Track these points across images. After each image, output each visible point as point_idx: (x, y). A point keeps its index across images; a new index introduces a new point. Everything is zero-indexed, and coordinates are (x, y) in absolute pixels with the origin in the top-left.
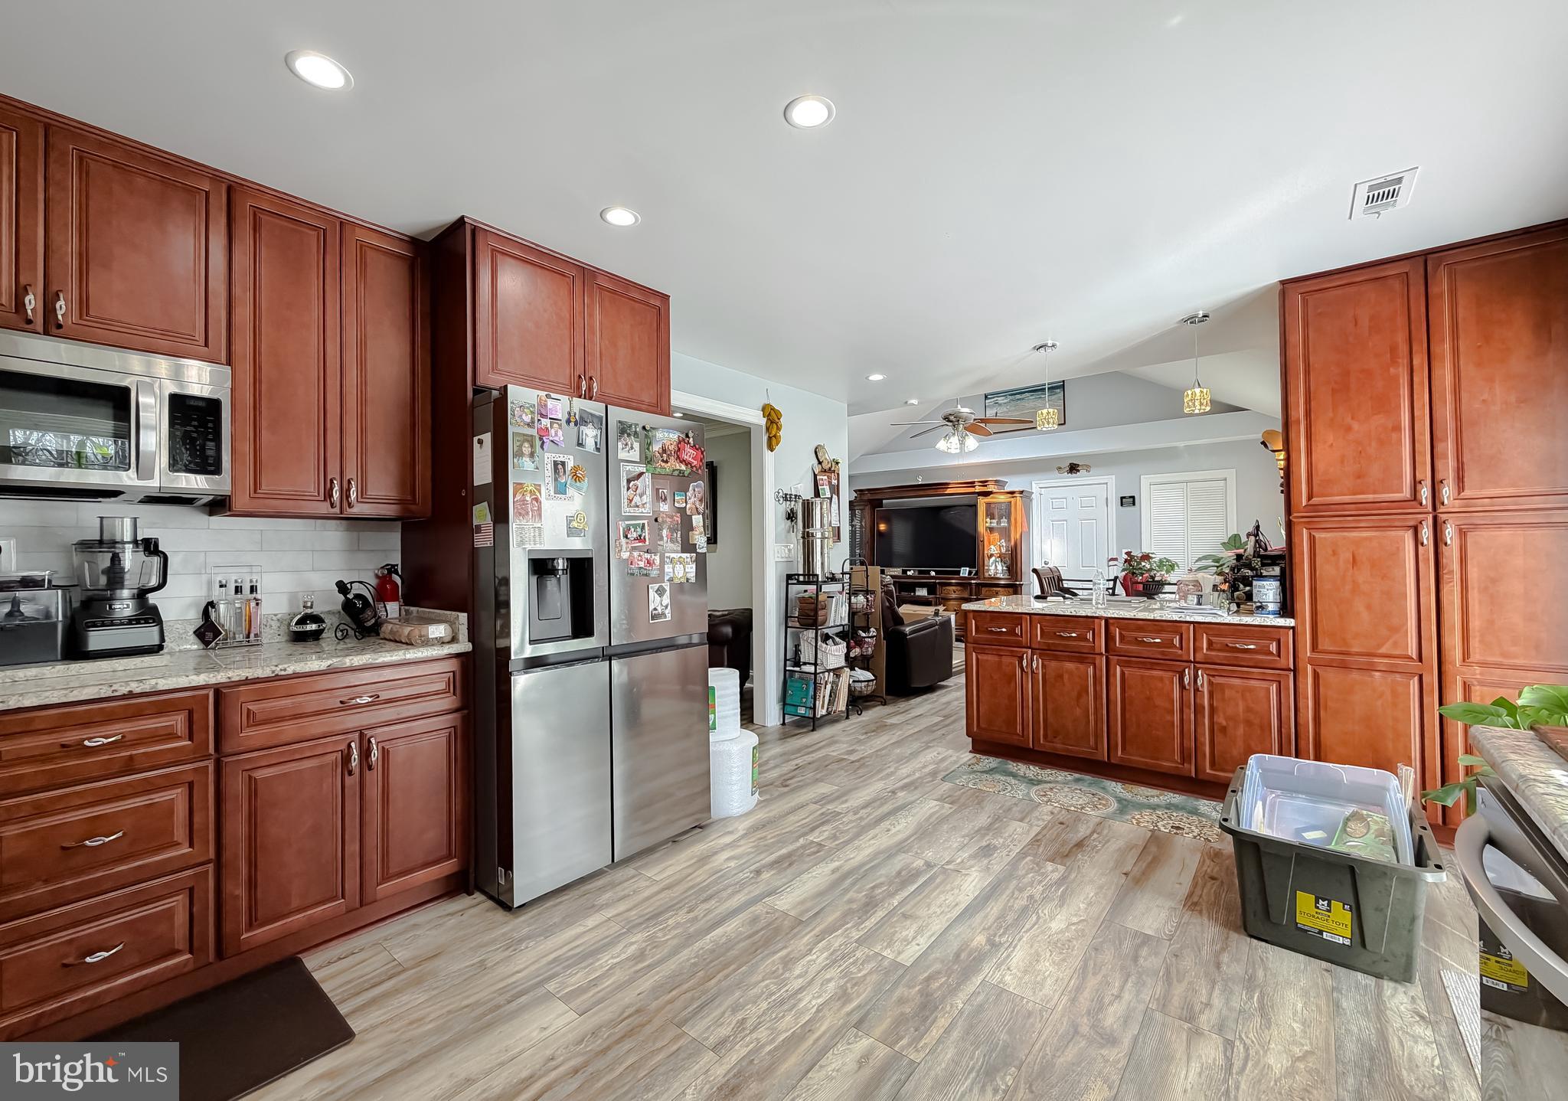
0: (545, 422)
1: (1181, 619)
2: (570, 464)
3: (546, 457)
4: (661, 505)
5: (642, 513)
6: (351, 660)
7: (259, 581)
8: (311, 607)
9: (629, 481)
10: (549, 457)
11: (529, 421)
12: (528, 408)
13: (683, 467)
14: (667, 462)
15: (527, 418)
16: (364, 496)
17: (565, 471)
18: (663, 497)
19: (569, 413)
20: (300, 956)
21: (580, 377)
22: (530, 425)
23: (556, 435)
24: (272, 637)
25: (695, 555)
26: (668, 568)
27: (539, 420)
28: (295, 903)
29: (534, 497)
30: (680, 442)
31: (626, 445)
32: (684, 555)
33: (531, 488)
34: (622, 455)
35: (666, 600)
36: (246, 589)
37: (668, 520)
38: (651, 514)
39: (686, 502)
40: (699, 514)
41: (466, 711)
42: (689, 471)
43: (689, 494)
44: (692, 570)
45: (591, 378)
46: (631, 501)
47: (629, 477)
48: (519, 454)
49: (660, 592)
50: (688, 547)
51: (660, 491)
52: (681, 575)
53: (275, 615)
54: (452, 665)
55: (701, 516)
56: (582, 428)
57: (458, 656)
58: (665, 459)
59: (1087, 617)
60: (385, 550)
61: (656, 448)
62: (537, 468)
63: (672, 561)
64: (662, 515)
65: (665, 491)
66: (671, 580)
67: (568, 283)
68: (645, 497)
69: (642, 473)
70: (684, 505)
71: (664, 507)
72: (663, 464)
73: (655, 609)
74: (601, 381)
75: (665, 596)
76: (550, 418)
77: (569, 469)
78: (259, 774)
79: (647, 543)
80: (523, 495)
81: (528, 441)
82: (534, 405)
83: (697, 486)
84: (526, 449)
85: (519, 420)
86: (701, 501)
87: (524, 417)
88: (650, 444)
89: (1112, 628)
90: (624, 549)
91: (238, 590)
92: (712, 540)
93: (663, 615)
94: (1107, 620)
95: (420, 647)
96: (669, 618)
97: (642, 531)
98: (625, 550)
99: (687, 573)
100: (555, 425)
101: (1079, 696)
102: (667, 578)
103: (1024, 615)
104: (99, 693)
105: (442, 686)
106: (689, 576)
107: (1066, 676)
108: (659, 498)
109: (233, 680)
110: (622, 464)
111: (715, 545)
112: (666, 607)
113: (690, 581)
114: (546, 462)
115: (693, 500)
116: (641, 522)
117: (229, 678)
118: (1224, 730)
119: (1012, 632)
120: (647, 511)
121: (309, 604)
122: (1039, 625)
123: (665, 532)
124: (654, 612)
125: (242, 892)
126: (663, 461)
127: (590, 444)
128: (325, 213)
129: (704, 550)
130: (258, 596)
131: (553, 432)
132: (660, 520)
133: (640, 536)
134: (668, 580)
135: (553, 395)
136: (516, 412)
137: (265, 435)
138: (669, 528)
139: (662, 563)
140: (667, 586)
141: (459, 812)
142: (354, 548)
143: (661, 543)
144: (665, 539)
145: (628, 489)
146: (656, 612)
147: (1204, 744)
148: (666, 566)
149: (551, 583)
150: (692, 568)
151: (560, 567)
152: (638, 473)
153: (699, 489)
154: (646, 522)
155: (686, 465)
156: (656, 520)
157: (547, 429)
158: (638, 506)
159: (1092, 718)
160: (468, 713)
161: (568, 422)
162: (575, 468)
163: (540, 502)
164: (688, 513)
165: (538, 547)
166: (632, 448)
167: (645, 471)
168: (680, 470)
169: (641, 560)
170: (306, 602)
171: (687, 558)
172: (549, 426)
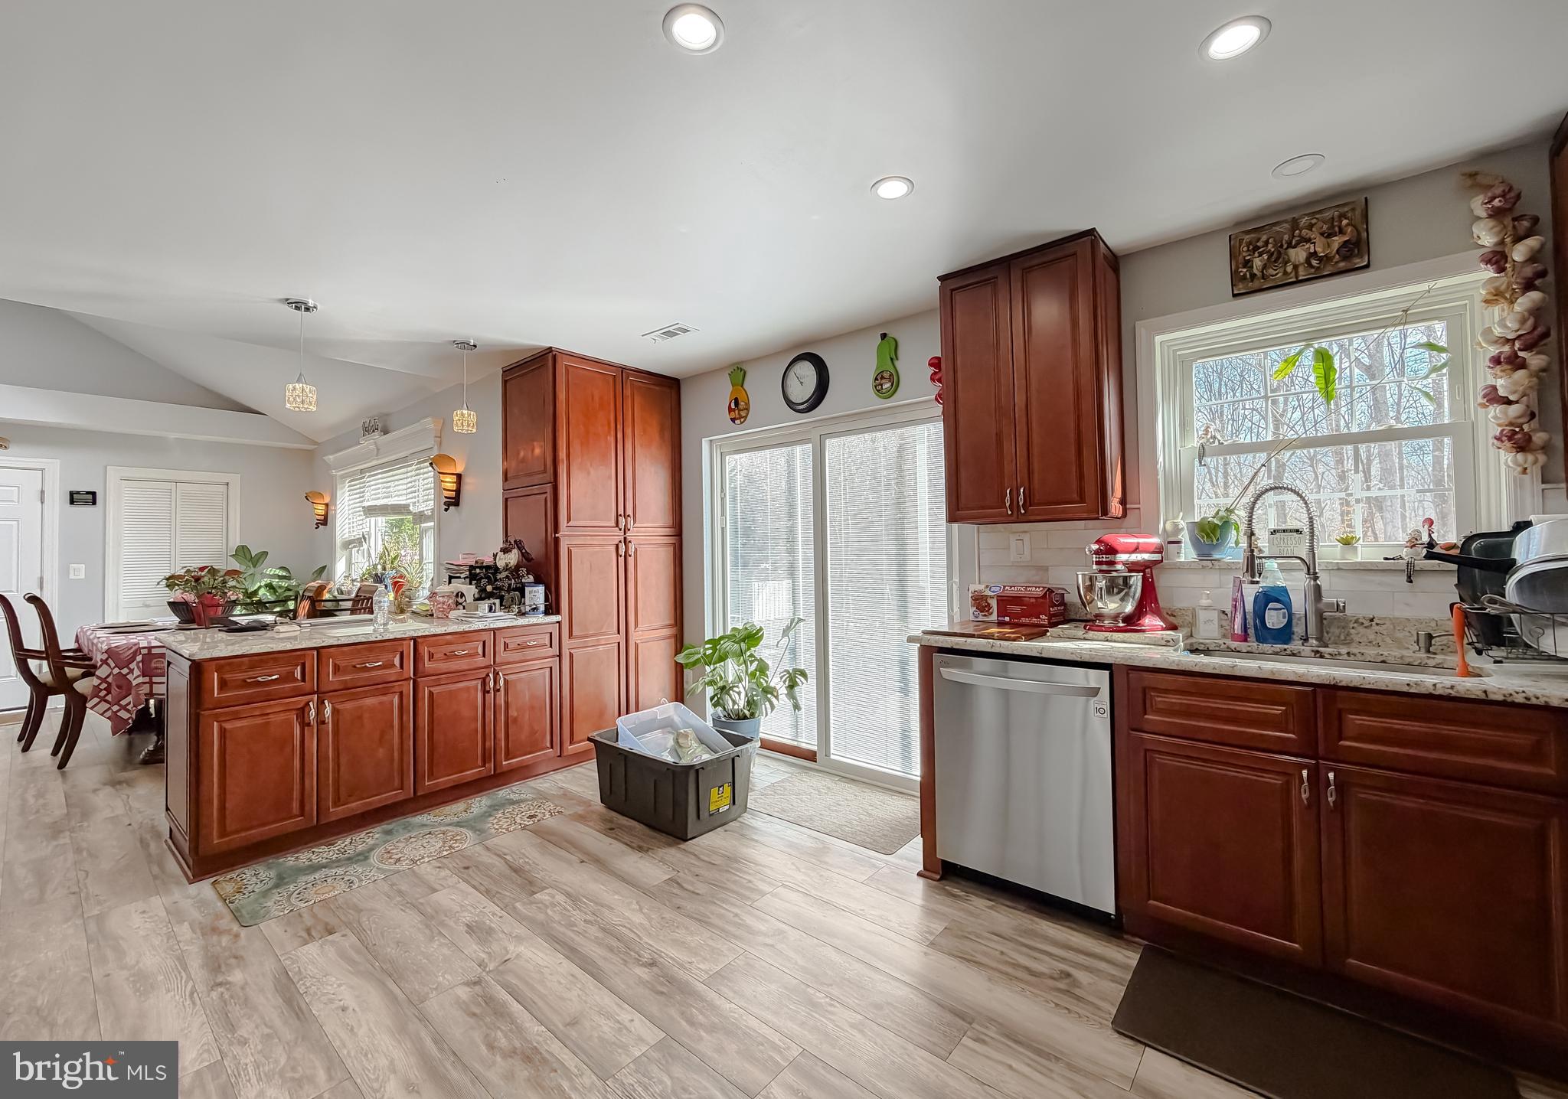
1: (486, 627)
59: (396, 640)
89: (420, 647)
94: (415, 639)
101: (383, 734)
103: (308, 652)
107: (366, 715)
118: (515, 720)
119: (289, 677)
122: (331, 660)
147: (500, 740)
159: (396, 754)
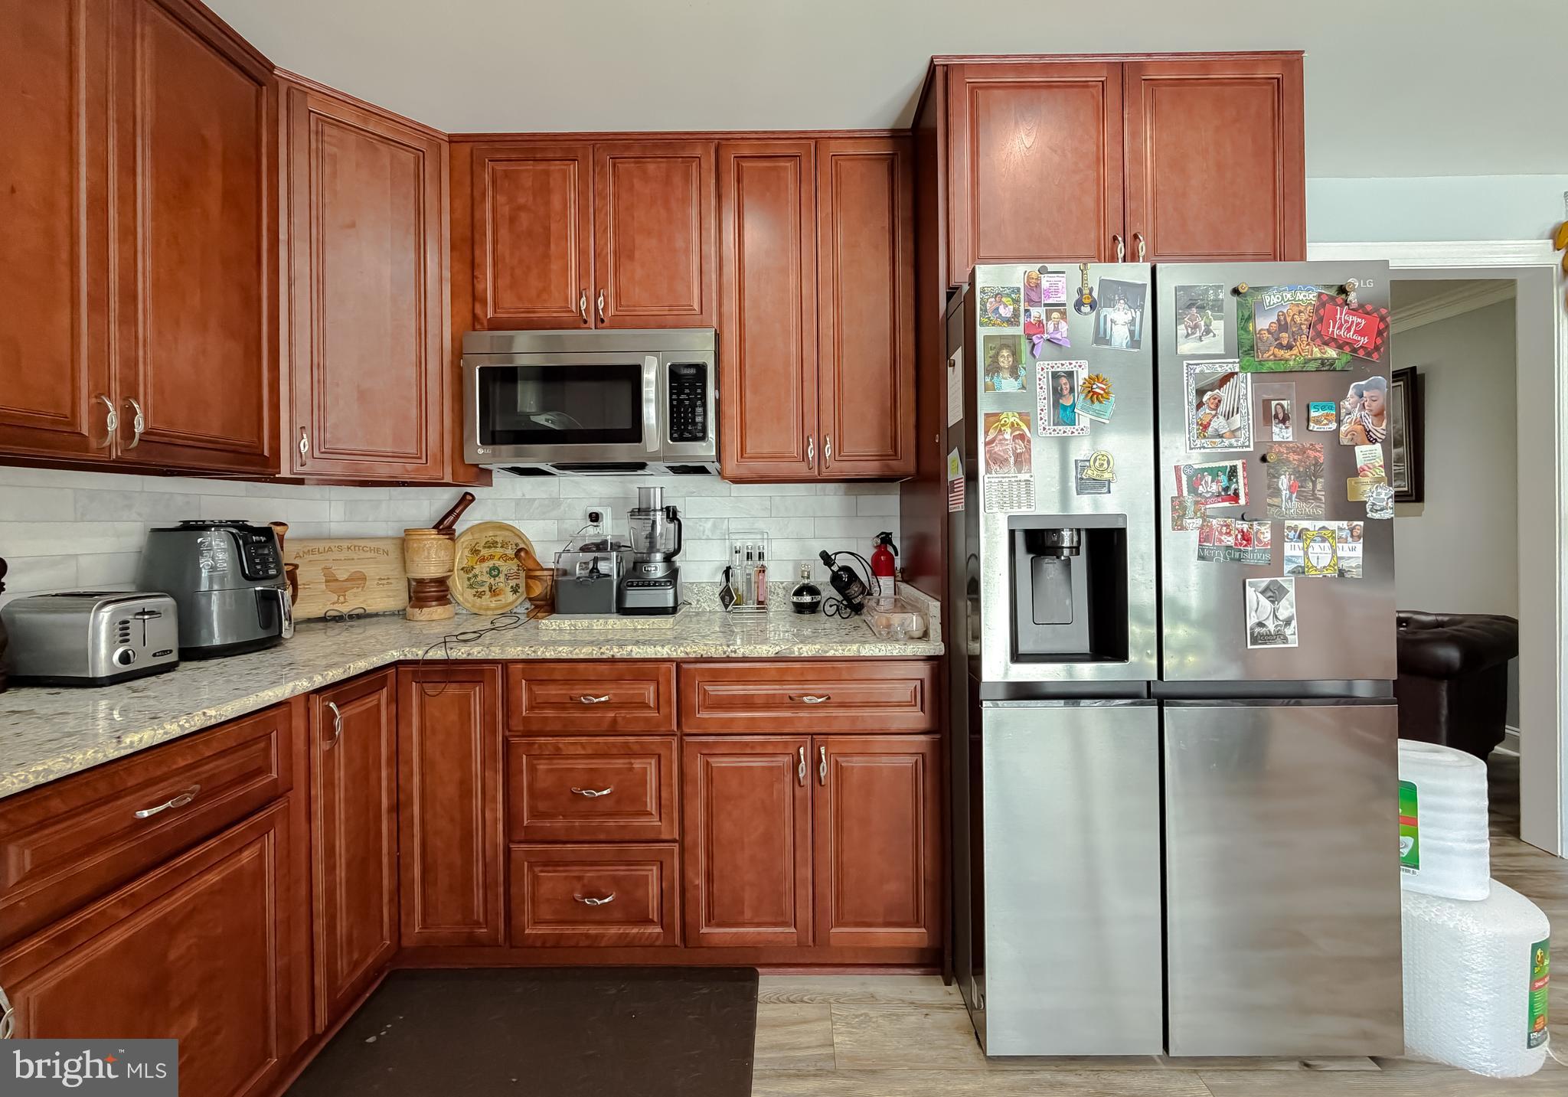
0: (1037, 312)
2: (1082, 374)
3: (1038, 368)
4: (1275, 429)
5: (1231, 446)
6: (799, 649)
7: (766, 547)
8: (808, 578)
9: (1200, 392)
10: (1043, 369)
11: (1009, 315)
12: (1008, 295)
13: (1331, 353)
14: (1290, 347)
15: (1006, 312)
16: (842, 454)
17: (1072, 390)
18: (1281, 416)
19: (1080, 291)
20: (759, 970)
21: (1115, 238)
22: (1012, 321)
23: (1056, 329)
24: (779, 605)
25: (1361, 523)
26: (1293, 550)
27: (1026, 311)
28: (748, 914)
29: (1017, 433)
30: (1323, 305)
31: (1196, 326)
32: (1333, 525)
33: (1012, 420)
34: (1186, 347)
35: (1287, 608)
36: (756, 557)
37: (1292, 457)
38: (1251, 449)
39: (1339, 422)
40: (1373, 441)
41: (938, 736)
42: (1345, 358)
43: (1346, 404)
44: (1352, 554)
45: (1136, 237)
46: (1206, 427)
47: (1201, 384)
48: (994, 369)
49: (1274, 594)
50: (1347, 508)
51: (1274, 403)
52: (1326, 560)
53: (782, 583)
54: (922, 671)
55: (1378, 446)
56: (1104, 311)
57: (929, 659)
58: (1285, 342)
60: (883, 516)
61: (1263, 323)
62: (1024, 387)
63: (1301, 535)
64: (1277, 448)
65: (1285, 403)
66: (1299, 571)
67: (1093, 96)
68: (1237, 417)
69: (1232, 374)
70: (1334, 426)
71: (1282, 434)
72: (1281, 353)
73: (1261, 624)
74: (1155, 236)
75: (1284, 602)
76: (1046, 305)
77: (1081, 383)
78: (717, 762)
79: (1242, 501)
80: (1000, 430)
81: (1006, 346)
82: (1019, 289)
83: (1368, 388)
84: (1005, 359)
85: (993, 317)
86: (1379, 415)
87: (1002, 310)
88: (1250, 318)
90: (1190, 512)
91: (749, 556)
92: (1413, 493)
93: (1280, 636)
95: (882, 641)
96: (1293, 642)
97: (1230, 480)
98: (1192, 514)
99: (1339, 558)
100: (1055, 315)
102: (1287, 568)
104: (592, 653)
105: (907, 697)
106: (1344, 564)
108: (1267, 416)
109: (691, 656)
110: (1185, 362)
111: (1420, 504)
112: (1288, 622)
113: (1347, 575)
114: (1038, 376)
115: (1356, 414)
116: (1228, 464)
117: (687, 653)
120: (1246, 441)
121: (806, 574)
123: (1284, 482)
124: (1257, 630)
125: (701, 881)
126: (1280, 346)
127: (1120, 335)
128: (802, 137)
129: (1387, 515)
130: (765, 563)
131: (1051, 327)
132: (1271, 458)
133: (1226, 489)
134: (1293, 572)
135: (1051, 267)
136: (988, 305)
137: (748, 395)
138: (1296, 472)
139: (1279, 538)
140: (1289, 583)
141: (928, 869)
142: (853, 514)
143: (1276, 501)
144: (1285, 493)
145: (1200, 405)
146: (1263, 630)
148: (1287, 546)
149: (1051, 568)
150: (1354, 549)
151: (1066, 543)
152: (1219, 376)
153: (1374, 393)
154: (1239, 463)
155: (1340, 347)
156: (1264, 459)
157: (1040, 322)
158: (1221, 436)
160: (941, 739)
161: (1078, 305)
162: (1092, 380)
163: (1029, 441)
164: (1345, 441)
165: (1024, 511)
166: (1208, 331)
167: (1237, 370)
168: (1322, 359)
169: (1228, 534)
170: (803, 571)
171: (1340, 529)
172: (1043, 317)
